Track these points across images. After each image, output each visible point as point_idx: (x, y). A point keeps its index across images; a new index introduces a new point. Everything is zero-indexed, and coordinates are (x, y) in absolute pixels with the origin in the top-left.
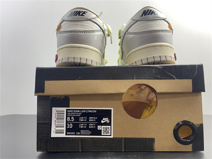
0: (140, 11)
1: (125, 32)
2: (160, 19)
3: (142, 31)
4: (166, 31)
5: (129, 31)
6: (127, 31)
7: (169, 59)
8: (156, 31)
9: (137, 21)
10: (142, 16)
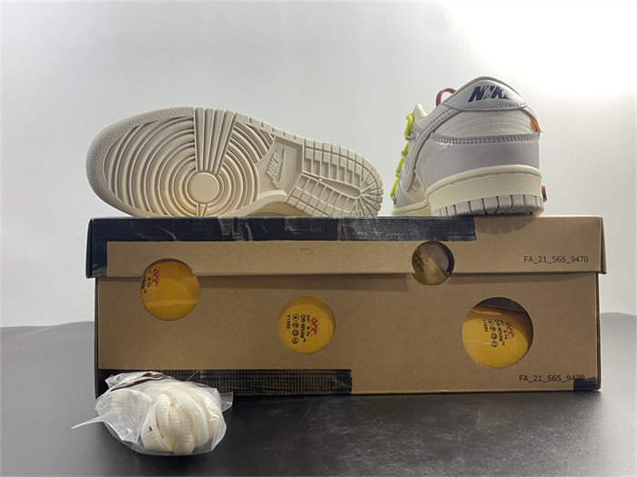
0: (466, 86)
1: (426, 132)
2: (512, 107)
3: (470, 136)
4: (526, 137)
5: (436, 132)
6: (434, 131)
7: (531, 202)
8: (503, 138)
9: (461, 111)
10: (471, 100)
